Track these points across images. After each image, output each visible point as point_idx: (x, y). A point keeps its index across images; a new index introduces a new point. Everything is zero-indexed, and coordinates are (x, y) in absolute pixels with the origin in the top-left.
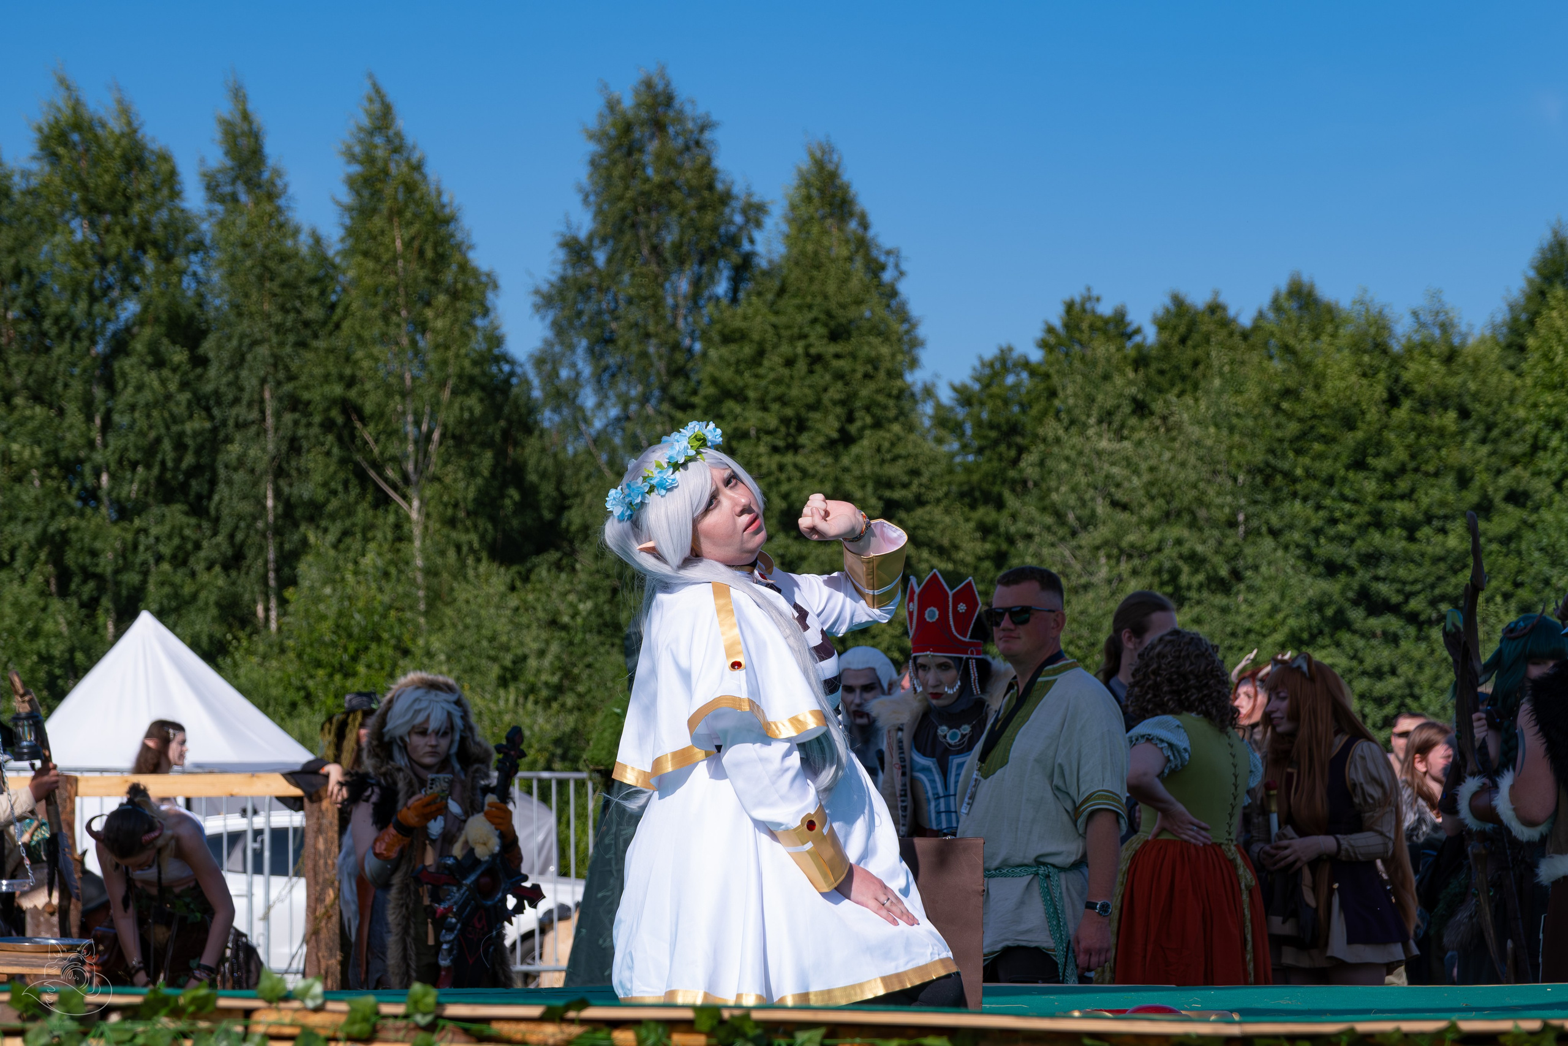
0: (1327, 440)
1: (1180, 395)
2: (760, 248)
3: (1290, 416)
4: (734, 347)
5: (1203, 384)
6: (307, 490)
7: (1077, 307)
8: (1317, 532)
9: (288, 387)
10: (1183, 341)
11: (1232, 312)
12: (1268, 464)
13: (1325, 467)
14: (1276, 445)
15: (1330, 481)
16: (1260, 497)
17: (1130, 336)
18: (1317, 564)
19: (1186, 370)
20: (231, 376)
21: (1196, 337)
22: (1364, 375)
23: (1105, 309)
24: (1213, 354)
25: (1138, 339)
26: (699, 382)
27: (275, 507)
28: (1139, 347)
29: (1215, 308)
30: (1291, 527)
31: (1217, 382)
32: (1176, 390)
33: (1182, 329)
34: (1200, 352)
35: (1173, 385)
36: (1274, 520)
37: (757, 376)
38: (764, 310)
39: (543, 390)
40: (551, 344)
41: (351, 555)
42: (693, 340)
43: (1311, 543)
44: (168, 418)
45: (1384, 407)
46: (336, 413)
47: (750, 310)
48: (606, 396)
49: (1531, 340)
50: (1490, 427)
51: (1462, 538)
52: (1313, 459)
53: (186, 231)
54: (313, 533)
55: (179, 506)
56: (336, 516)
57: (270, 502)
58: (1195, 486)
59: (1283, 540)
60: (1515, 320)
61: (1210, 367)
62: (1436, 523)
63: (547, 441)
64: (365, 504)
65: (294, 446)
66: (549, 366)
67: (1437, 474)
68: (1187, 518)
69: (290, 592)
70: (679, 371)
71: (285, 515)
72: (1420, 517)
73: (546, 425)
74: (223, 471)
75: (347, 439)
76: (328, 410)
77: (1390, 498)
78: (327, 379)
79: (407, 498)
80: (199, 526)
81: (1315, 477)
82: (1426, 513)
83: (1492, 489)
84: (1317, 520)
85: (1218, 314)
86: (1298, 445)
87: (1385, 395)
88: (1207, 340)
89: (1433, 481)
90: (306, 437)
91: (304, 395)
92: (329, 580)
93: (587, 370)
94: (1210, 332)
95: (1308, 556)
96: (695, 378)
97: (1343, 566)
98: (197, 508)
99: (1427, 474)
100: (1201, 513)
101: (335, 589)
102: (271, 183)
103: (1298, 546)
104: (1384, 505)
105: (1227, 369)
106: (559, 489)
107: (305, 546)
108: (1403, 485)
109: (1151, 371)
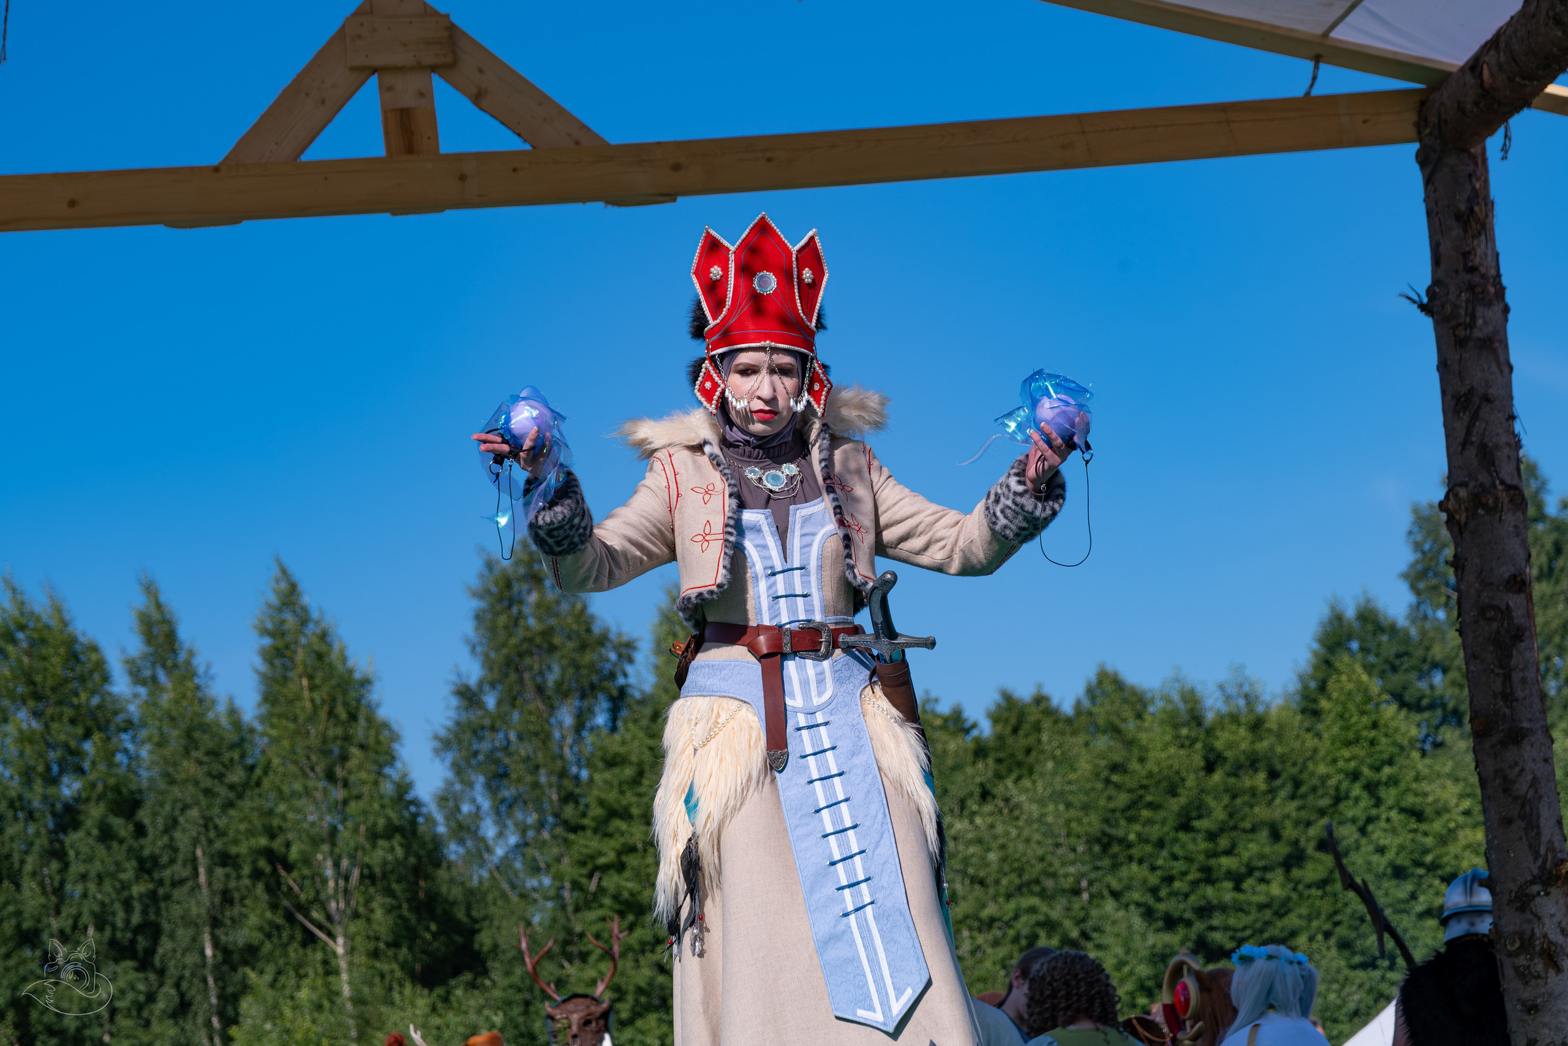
0: (1153, 806)
1: (1017, 781)
2: (632, 680)
3: (1118, 787)
4: (616, 770)
5: (1038, 768)
6: (241, 936)
8: (1154, 891)
9: (218, 845)
10: (1015, 731)
11: (1055, 702)
12: (1104, 834)
13: (1155, 832)
14: (1110, 815)
15: (1160, 844)
16: (1099, 864)
17: (967, 731)
18: (1156, 920)
19: (1020, 756)
20: (166, 839)
21: (1026, 727)
22: (1182, 746)
23: (944, 709)
24: (1045, 738)
25: (975, 733)
26: (587, 806)
27: (214, 956)
28: (977, 740)
29: (1040, 700)
30: (1129, 888)
31: (1050, 765)
32: (1014, 776)
33: (1013, 721)
34: (1031, 740)
35: (1010, 771)
36: (1115, 884)
37: (640, 795)
38: (641, 734)
39: (448, 826)
40: (452, 784)
41: (287, 992)
42: (580, 767)
43: (1151, 901)
44: (118, 885)
45: (1202, 773)
46: (263, 864)
47: (628, 736)
48: (505, 826)
49: (1324, 704)
50: (1297, 784)
51: (1283, 886)
52: (1144, 825)
53: (115, 713)
54: (252, 976)
55: (129, 964)
56: (270, 958)
57: (209, 952)
58: (1042, 859)
59: (1124, 900)
60: (1305, 687)
61: (1043, 752)
62: (1257, 874)
63: (454, 871)
64: (295, 945)
65: (227, 898)
66: (451, 804)
67: (1253, 830)
68: (1037, 889)
69: (233, 1031)
70: (569, 798)
71: (225, 962)
72: (1243, 870)
73: (453, 857)
74: (166, 926)
75: (274, 888)
76: (254, 862)
77: (1214, 854)
78: (251, 833)
79: (331, 935)
80: (146, 979)
81: (1147, 841)
82: (1247, 865)
83: (1303, 840)
84: (1154, 879)
85: (1043, 705)
86: (1129, 814)
87: (1202, 764)
88: (1037, 728)
89: (1250, 836)
90: (238, 889)
91: (234, 850)
92: (269, 1017)
93: (486, 804)
94: (1039, 722)
95: (1148, 914)
96: (583, 801)
97: (1181, 920)
98: (144, 963)
99: (1245, 831)
100: (1049, 883)
101: (275, 1025)
102: (188, 663)
103: (1138, 904)
104: (1212, 862)
105: (1058, 752)
106: (468, 915)
107: (245, 988)
108: (1224, 842)
109: (990, 761)
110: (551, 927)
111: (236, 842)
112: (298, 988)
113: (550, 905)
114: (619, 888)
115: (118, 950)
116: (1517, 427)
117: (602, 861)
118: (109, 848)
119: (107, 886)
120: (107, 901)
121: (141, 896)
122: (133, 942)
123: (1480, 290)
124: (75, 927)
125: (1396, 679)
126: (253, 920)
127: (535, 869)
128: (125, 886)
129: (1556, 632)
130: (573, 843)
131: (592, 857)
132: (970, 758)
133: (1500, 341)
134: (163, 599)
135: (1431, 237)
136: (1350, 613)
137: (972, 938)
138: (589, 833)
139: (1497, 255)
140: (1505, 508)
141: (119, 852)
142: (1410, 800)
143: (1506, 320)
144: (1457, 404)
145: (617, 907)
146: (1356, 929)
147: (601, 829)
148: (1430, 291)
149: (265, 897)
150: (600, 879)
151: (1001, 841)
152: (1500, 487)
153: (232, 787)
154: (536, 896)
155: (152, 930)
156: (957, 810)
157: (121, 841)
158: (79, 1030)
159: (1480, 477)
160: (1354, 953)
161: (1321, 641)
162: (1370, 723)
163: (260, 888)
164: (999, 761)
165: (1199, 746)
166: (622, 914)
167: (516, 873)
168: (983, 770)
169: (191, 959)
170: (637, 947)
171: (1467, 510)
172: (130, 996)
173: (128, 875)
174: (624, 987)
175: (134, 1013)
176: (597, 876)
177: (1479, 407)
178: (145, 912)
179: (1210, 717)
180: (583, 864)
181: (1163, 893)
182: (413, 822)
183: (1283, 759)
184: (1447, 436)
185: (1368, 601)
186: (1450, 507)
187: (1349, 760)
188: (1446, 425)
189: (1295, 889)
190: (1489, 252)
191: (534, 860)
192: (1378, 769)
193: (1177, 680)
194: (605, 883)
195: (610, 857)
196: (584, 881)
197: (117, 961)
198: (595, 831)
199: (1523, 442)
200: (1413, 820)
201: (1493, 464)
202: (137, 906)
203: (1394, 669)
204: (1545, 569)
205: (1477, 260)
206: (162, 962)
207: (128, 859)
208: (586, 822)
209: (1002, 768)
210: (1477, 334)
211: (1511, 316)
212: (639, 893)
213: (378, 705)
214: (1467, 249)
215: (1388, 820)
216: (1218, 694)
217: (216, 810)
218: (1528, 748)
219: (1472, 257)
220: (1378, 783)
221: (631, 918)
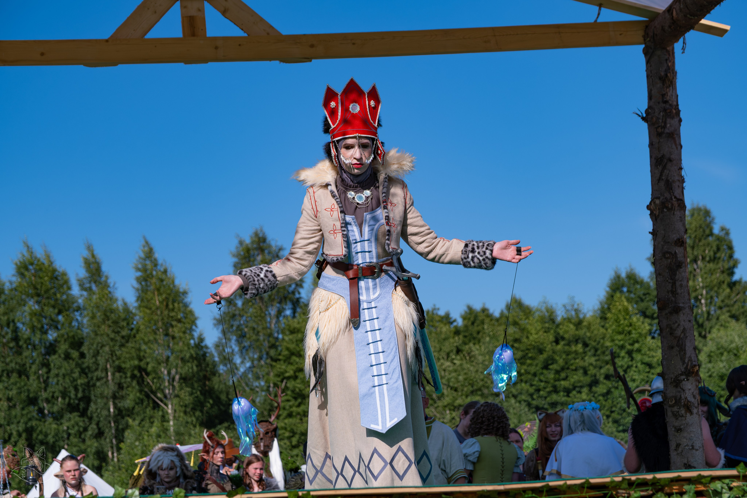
0: (532, 358)
1: (474, 345)
4: (295, 335)
5: (482, 340)
6: (126, 404)
7: (430, 313)
8: (531, 395)
9: (117, 363)
10: (473, 323)
11: (491, 311)
13: (532, 369)
15: (535, 375)
17: (452, 323)
18: (532, 408)
19: (475, 335)
20: (94, 359)
21: (478, 322)
22: (545, 332)
23: (442, 313)
24: (486, 327)
25: (455, 324)
26: (281, 350)
27: (114, 412)
28: (456, 327)
29: (484, 310)
30: (521, 393)
31: (488, 339)
32: (472, 343)
33: (472, 319)
34: (480, 328)
35: (470, 341)
39: (219, 358)
40: (222, 339)
41: (145, 429)
42: (278, 334)
43: (530, 400)
44: (71, 379)
45: (554, 344)
46: (136, 372)
47: (301, 320)
48: (245, 359)
49: (609, 315)
50: (596, 350)
51: (588, 395)
52: (528, 366)
53: (73, 303)
54: (130, 421)
55: (76, 414)
56: (138, 414)
57: (112, 410)
58: (483, 380)
59: (518, 399)
60: (603, 308)
61: (485, 333)
62: (577, 389)
63: (222, 378)
64: (150, 408)
65: (120, 386)
66: (221, 348)
67: (576, 370)
68: (479, 393)
69: (122, 445)
70: (273, 346)
71: (119, 415)
72: (571, 387)
73: (221, 371)
74: (93, 398)
75: (141, 382)
76: (133, 371)
77: (559, 380)
78: (132, 358)
79: (166, 405)
80: (84, 421)
81: (529, 373)
82: (573, 385)
83: (598, 374)
84: (531, 390)
85: (486, 312)
86: (521, 361)
87: (554, 339)
88: (483, 322)
89: (574, 372)
90: (125, 382)
91: (123, 366)
92: (137, 439)
93: (236, 349)
94: (483, 320)
95: (529, 405)
96: (280, 348)
97: (543, 408)
98: (83, 414)
99: (573, 370)
100: (486, 391)
101: (140, 443)
102: (106, 282)
103: (525, 401)
104: (557, 383)
105: (491, 333)
106: (227, 397)
107: (127, 426)
108: (563, 375)
109: (461, 336)
110: (264, 403)
111: (124, 362)
112: (151, 427)
113: (264, 393)
114: (295, 387)
115: (72, 408)
116: (683, 173)
117: (287, 375)
118: (68, 363)
119: (67, 380)
120: (67, 386)
121: (82, 384)
122: (78, 405)
123: (669, 111)
124: (53, 397)
125: (643, 305)
126: (132, 396)
127: (258, 378)
128: (75, 380)
129: (715, 286)
130: (275, 366)
131: (282, 373)
132: (452, 335)
133: (677, 135)
134: (95, 253)
135: (648, 87)
136: (623, 275)
137: (451, 414)
138: (282, 362)
139: (677, 96)
140: (676, 208)
141: (73, 364)
142: (647, 359)
143: (680, 125)
144: (657, 162)
145: (294, 395)
146: (621, 415)
147: (287, 360)
148: (646, 111)
149: (137, 387)
150: (286, 383)
151: (465, 371)
152: (674, 199)
153: (123, 337)
154: (257, 389)
155: (87, 400)
156: (445, 357)
157: (73, 360)
158: (54, 442)
159: (665, 195)
160: (620, 425)
161: (610, 287)
162: (629, 324)
163: (134, 383)
164: (465, 337)
165: (552, 331)
166: (295, 399)
167: (249, 379)
168: (457, 340)
169: (105, 413)
170: (302, 413)
171: (659, 209)
172: (76, 428)
173: (76, 375)
174: (295, 431)
175: (78, 436)
176: (285, 381)
177: (666, 163)
178: (84, 391)
179: (559, 319)
180: (278, 376)
181: (535, 397)
182: (204, 355)
183: (590, 338)
184: (652, 176)
185: (632, 270)
186: (652, 208)
187: (620, 341)
188: (651, 171)
189: (594, 396)
190: (674, 94)
191: (257, 373)
192: (632, 344)
193: (545, 303)
194: (288, 385)
195: (290, 373)
196: (279, 383)
197: (71, 413)
198: (285, 361)
199: (685, 180)
200: (647, 367)
201: (672, 189)
202: (80, 389)
203: (642, 300)
204: (712, 258)
205: (668, 98)
206: (91, 414)
207: (76, 368)
208: (280, 357)
209: (466, 340)
210: (667, 131)
211: (682, 124)
212: (304, 390)
213: (190, 303)
214: (664, 93)
215: (636, 367)
216: (563, 309)
217: (117, 348)
218: (682, 315)
219: (666, 96)
220: (632, 350)
221: (299, 400)
